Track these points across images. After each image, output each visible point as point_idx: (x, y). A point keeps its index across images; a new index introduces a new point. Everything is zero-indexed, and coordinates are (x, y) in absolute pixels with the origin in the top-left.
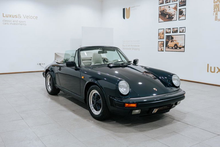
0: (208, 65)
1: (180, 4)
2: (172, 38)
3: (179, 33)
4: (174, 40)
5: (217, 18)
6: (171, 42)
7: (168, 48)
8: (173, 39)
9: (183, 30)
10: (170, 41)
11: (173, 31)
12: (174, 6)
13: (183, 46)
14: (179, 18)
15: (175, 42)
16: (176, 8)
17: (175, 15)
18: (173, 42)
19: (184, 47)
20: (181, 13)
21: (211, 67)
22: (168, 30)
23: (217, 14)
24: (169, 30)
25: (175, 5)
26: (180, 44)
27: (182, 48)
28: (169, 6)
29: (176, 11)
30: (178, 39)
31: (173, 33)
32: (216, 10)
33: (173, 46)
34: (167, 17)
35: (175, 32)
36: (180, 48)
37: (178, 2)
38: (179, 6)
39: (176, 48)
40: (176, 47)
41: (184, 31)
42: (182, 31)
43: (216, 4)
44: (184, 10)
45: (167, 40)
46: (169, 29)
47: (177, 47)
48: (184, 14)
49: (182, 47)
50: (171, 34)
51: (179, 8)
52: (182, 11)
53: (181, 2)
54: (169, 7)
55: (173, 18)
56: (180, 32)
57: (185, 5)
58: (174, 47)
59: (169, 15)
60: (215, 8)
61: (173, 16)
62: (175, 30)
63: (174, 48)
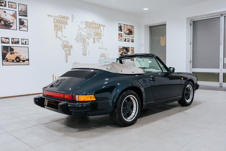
0: (53, 75)
1: (19, 13)
2: (12, 50)
3: (20, 45)
4: (14, 52)
5: (57, 36)
6: (11, 54)
7: (7, 61)
8: (13, 51)
9: (26, 42)
10: (9, 53)
11: (12, 42)
13: (27, 58)
14: (20, 29)
15: (16, 55)
16: (14, 16)
17: (15, 24)
18: (13, 54)
19: (28, 60)
20: (22, 23)
21: (56, 77)
22: (4, 40)
23: (57, 32)
24: (7, 40)
25: (14, 12)
26: (23, 56)
27: (26, 61)
28: (4, 10)
29: (15, 20)
30: (19, 51)
31: (12, 43)
32: (56, 29)
33: (14, 59)
34: (3, 23)
35: (15, 43)
36: (24, 61)
37: (17, 10)
38: (19, 15)
39: (19, 62)
40: (18, 60)
41: (27, 43)
42: (24, 43)
43: (56, 24)
44: (25, 21)
45: (5, 52)
46: (7, 38)
47: (20, 60)
48: (26, 26)
49: (26, 60)
50: (10, 45)
51: (18, 17)
52: (23, 21)
53: (21, 11)
54: (5, 12)
55: (11, 26)
56: (22, 44)
57: (26, 16)
58: (16, 59)
59: (6, 22)
60: (55, 27)
61: (11, 25)
62: (16, 41)
63: (15, 61)
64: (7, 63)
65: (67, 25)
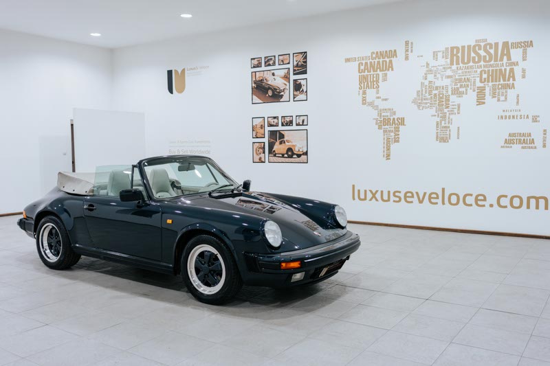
0: (354, 186)
1: (294, 70)
2: (282, 136)
3: (294, 127)
4: (285, 139)
5: (365, 100)
6: (281, 143)
7: (275, 155)
8: (283, 138)
9: (303, 121)
10: (277, 143)
11: (282, 123)
12: (283, 73)
13: (305, 151)
14: (294, 98)
15: (288, 145)
16: (287, 77)
17: (287, 92)
18: (283, 144)
19: (306, 153)
20: (298, 87)
21: (359, 191)
22: (272, 121)
23: (364, 93)
24: (276, 120)
25: (286, 71)
26: (299, 147)
27: (302, 156)
28: (273, 71)
29: (288, 84)
30: (294, 139)
31: (283, 125)
32: (362, 85)
33: (285, 152)
34: (270, 93)
35: (287, 125)
36: (299, 156)
37: (291, 66)
38: (294, 74)
39: (291, 157)
40: (290, 153)
41: (305, 123)
42: (301, 124)
43: (363, 74)
44: (303, 82)
45: (272, 140)
46: (275, 118)
47: (293, 154)
48: (305, 91)
49: (303, 154)
50: (280, 128)
51: (293, 77)
52: (300, 83)
53: (297, 66)
54: (273, 74)
55: (282, 96)
56: (297, 125)
57: (305, 72)
58: (287, 153)
59: (274, 90)
60: (360, 83)
61: (282, 93)
62: (288, 120)
63: (286, 156)
64: (275, 159)
65: (392, 70)
